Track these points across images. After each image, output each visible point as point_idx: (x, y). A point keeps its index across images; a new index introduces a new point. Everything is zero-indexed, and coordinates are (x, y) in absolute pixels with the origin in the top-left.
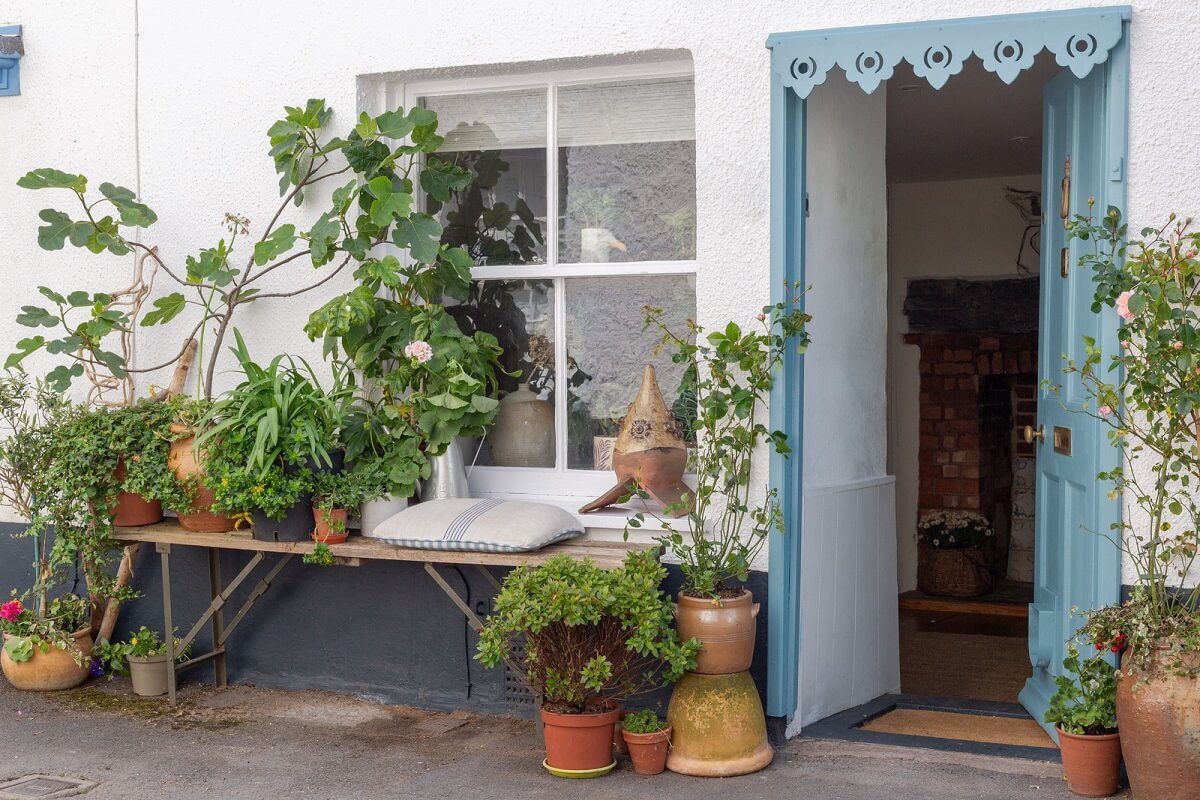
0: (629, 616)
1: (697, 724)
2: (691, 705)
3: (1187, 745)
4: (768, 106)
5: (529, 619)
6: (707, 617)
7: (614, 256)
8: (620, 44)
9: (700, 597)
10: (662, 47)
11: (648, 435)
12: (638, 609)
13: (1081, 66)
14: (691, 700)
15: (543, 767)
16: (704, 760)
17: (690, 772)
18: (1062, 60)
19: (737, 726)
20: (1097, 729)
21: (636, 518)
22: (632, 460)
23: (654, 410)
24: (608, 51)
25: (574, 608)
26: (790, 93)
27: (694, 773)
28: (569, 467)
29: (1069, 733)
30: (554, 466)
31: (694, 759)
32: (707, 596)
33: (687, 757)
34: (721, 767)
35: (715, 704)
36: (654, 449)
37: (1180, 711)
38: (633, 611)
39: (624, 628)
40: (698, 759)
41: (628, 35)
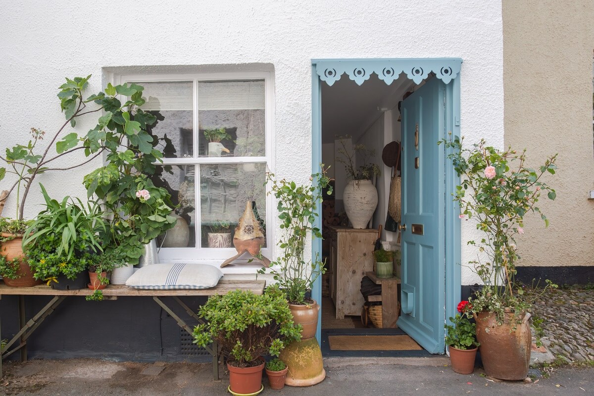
0: (280, 317)
1: (301, 363)
2: (297, 354)
3: (521, 352)
4: (311, 90)
5: (238, 325)
6: (300, 313)
7: (223, 154)
8: (239, 60)
9: (299, 304)
10: (260, 62)
11: (253, 232)
12: (284, 314)
13: (446, 79)
14: (296, 352)
15: (229, 392)
16: (304, 379)
17: (299, 385)
18: (439, 76)
19: (317, 361)
20: (473, 347)
21: (262, 270)
22: (247, 243)
23: (254, 221)
24: (234, 62)
25: (261, 318)
26: (322, 84)
27: (301, 385)
28: (202, 247)
29: (459, 349)
30: (194, 247)
31: (301, 379)
32: (302, 304)
33: (298, 378)
34: (312, 381)
35: (308, 353)
36: (257, 238)
37: (518, 338)
38: (282, 315)
39: (278, 324)
40: (302, 379)
41: (243, 56)
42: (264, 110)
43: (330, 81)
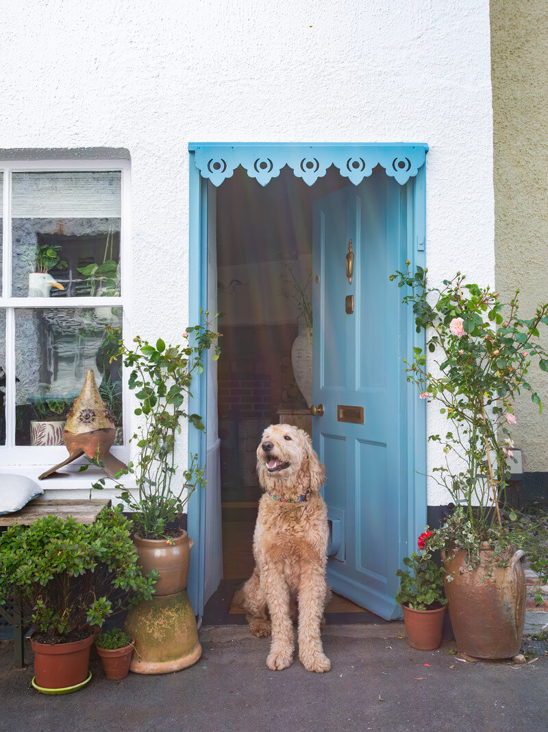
0: (114, 560)
1: (156, 635)
2: (150, 621)
3: (505, 613)
4: (187, 192)
5: (37, 574)
6: (158, 553)
7: (54, 292)
8: (74, 141)
9: (155, 539)
10: (107, 146)
11: (93, 420)
12: (122, 556)
13: (402, 177)
14: (150, 617)
16: (161, 661)
17: (151, 672)
18: (390, 172)
19: (184, 632)
20: (436, 605)
21: (99, 483)
22: (83, 438)
23: (96, 402)
24: (64, 146)
25: (77, 561)
26: (205, 182)
27: (155, 672)
28: (16, 444)
29: (415, 609)
30: (4, 444)
31: (155, 661)
32: (160, 537)
33: (147, 661)
34: (174, 665)
35: (168, 618)
36: (100, 430)
37: (500, 591)
38: (118, 557)
39: (111, 571)
40: (157, 662)
41: (80, 135)
42: (120, 219)
43: (217, 179)
